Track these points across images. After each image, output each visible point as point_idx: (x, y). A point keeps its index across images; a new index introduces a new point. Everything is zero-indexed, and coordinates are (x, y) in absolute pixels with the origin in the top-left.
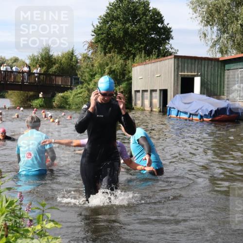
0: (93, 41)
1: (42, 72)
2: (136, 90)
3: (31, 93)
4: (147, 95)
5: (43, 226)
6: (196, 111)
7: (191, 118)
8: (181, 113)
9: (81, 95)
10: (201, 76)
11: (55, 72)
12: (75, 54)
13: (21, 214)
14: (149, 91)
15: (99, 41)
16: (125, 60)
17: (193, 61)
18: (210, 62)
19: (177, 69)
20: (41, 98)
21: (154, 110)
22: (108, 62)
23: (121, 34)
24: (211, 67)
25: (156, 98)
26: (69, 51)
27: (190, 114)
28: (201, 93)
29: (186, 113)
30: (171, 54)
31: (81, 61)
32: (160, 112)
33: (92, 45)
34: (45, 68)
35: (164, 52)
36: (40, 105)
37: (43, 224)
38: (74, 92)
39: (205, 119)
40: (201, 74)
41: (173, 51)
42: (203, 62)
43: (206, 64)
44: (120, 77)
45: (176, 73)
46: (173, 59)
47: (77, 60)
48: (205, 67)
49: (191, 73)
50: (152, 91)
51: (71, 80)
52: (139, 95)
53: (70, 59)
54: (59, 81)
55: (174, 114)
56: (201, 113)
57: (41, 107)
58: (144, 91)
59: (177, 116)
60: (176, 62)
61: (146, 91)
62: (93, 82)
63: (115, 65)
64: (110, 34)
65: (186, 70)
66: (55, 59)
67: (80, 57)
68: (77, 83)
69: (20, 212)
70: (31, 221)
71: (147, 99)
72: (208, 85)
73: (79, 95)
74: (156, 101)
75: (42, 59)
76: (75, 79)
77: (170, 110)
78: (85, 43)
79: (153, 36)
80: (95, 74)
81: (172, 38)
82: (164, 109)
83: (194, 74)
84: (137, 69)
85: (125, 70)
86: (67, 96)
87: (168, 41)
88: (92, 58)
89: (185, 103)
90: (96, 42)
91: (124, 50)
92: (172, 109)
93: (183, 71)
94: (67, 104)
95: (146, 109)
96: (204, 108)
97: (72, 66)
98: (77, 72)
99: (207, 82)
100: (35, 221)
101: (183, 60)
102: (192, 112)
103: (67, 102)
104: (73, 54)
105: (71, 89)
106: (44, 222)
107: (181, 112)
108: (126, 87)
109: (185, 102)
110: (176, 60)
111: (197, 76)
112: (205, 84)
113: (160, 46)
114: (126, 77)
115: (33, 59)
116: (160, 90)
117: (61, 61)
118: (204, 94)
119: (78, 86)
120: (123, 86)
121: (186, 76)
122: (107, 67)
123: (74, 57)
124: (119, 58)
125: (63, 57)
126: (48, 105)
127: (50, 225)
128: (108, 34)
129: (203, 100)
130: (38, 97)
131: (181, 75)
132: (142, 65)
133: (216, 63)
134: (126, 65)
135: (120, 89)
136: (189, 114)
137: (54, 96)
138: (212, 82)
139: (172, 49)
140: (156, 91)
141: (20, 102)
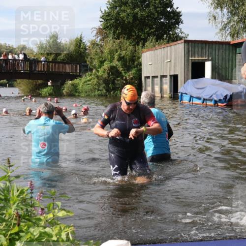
0: (101, 27)
1: (51, 60)
2: (146, 76)
3: (40, 82)
4: (157, 80)
5: (55, 214)
6: (210, 96)
7: (205, 103)
8: (194, 99)
9: (90, 82)
10: (212, 60)
11: (63, 60)
12: (84, 41)
13: (33, 202)
14: (159, 77)
15: (107, 27)
16: (134, 45)
17: (204, 45)
18: (221, 46)
19: (187, 53)
20: (49, 86)
21: (165, 96)
22: (117, 48)
23: (131, 19)
24: (222, 51)
25: (166, 84)
26: (77, 38)
27: (204, 99)
28: (212, 78)
29: (199, 98)
30: (181, 39)
31: (89, 47)
32: (171, 97)
33: (100, 31)
34: (53, 56)
35: (173, 37)
36: (49, 93)
37: (55, 212)
38: (83, 79)
39: (219, 104)
40: (212, 59)
41: (183, 35)
42: (214, 46)
43: (217, 47)
44: (129, 63)
45: (186, 58)
46: (183, 44)
47: (85, 47)
48: (215, 51)
49: (202, 57)
50: (162, 77)
51: (80, 67)
52: (149, 81)
53: (78, 46)
54: (68, 69)
55: (186, 99)
56: (215, 98)
57: (50, 95)
58: (154, 77)
59: (190, 101)
60: (186, 47)
61: (156, 77)
62: (102, 69)
63: (124, 52)
64: (118, 20)
65: (196, 55)
66: (63, 46)
67: (88, 44)
68: (86, 71)
69: (31, 201)
70: (42, 209)
71: (157, 85)
72: (219, 69)
73: (88, 83)
74: (167, 87)
75: (50, 46)
76: (84, 66)
77: (182, 95)
78: (93, 29)
79: (162, 20)
80: (105, 61)
81: (182, 23)
82: (175, 95)
83: (204, 58)
84: (146, 55)
85: (134, 56)
86: (76, 84)
87: (177, 26)
88: (101, 45)
89: (198, 89)
90: (104, 29)
91: (133, 36)
92: (184, 95)
93: (193, 55)
94: (76, 92)
95: (156, 95)
96: (219, 93)
97: (81, 53)
98: (86, 59)
99: (218, 67)
100: (46, 210)
101: (193, 44)
102: (205, 98)
103: (77, 90)
104: (81, 41)
105: (80, 76)
106: (56, 211)
107: (193, 97)
108: (136, 74)
109: (198, 87)
110: (186, 44)
111: (208, 60)
112: (216, 68)
113: (170, 31)
114: (136, 63)
115: (41, 47)
116: (171, 76)
117: (69, 48)
118: (215, 78)
119: (87, 74)
120: (133, 72)
121: (196, 61)
122: (117, 54)
123: (82, 45)
124: (128, 44)
125: (71, 44)
126: (57, 93)
127: (61, 214)
128: (117, 20)
129: (217, 85)
130: (47, 86)
131: (191, 60)
132: (152, 50)
133: (227, 46)
134: (135, 51)
135: (129, 76)
136: (202, 99)
137: (63, 83)
138: (224, 66)
139: (182, 33)
140: (166, 76)
141: (29, 91)
